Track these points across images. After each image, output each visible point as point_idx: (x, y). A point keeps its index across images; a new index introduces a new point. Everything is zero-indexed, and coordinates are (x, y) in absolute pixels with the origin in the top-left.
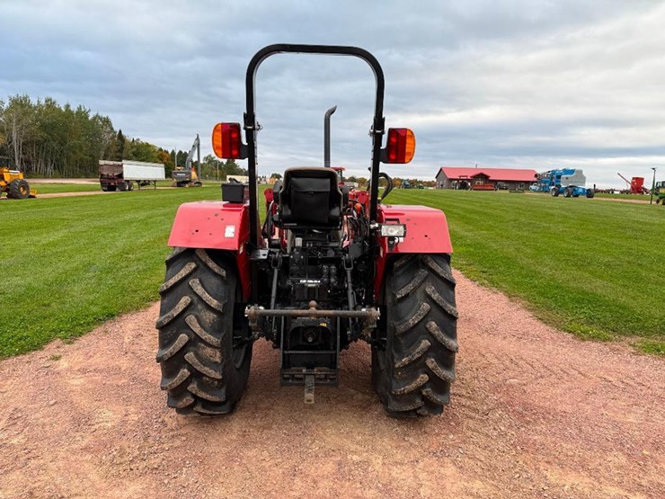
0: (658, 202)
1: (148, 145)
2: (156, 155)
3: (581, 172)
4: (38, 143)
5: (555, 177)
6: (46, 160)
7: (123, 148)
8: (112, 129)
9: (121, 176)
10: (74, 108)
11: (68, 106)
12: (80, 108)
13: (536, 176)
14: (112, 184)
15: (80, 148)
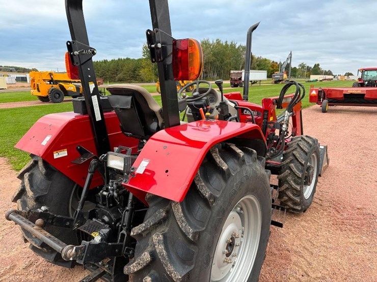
1: (266, 60)
4: (211, 63)
6: (214, 72)
7: (252, 63)
10: (229, 43)
11: (226, 42)
14: (236, 83)
15: (230, 65)
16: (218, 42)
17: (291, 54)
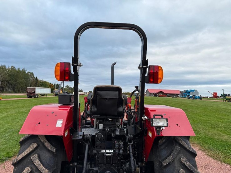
0: (226, 101)
1: (46, 82)
2: (48, 85)
3: (197, 90)
4: (7, 81)
5: (188, 93)
7: (37, 83)
8: (34, 76)
9: (34, 92)
10: (21, 70)
11: (19, 69)
12: (23, 70)
13: (180, 92)
14: (31, 95)
15: (22, 83)
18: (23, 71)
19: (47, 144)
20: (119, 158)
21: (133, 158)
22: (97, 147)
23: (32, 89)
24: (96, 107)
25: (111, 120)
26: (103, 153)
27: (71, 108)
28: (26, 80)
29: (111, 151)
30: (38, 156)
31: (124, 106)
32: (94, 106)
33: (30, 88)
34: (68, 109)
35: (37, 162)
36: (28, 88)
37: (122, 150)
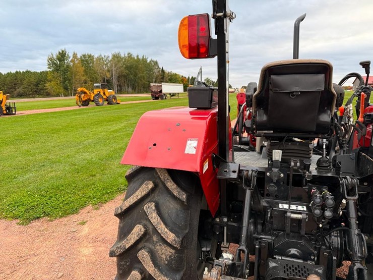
1: (176, 75)
2: (180, 80)
4: (124, 76)
6: (128, 85)
7: (164, 77)
8: (158, 67)
9: (161, 91)
10: (141, 57)
11: (138, 56)
12: (143, 57)
15: (144, 78)
16: (130, 55)
17: (201, 69)
18: (143, 59)
19: (171, 185)
20: (321, 226)
21: (357, 232)
22: (268, 195)
23: (158, 86)
24: (266, 112)
25: (299, 140)
26: (285, 212)
27: (214, 115)
28: (149, 74)
29: (300, 208)
30: (156, 207)
31: (334, 110)
32: (262, 111)
33: (154, 84)
34: (207, 118)
35: (154, 218)
36: (152, 84)
37: (331, 211)
